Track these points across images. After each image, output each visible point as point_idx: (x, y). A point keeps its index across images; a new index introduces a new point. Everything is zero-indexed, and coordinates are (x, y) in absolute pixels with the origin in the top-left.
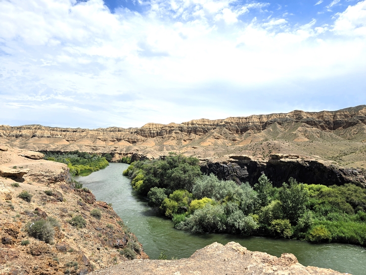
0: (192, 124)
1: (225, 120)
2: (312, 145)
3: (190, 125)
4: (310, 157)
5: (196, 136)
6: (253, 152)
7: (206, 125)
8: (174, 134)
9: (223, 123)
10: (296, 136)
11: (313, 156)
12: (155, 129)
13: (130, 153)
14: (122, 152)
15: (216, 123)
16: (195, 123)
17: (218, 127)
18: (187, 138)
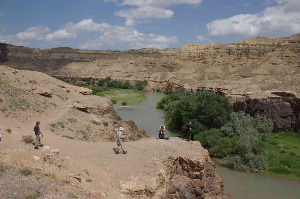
0: (244, 44)
1: (290, 39)
3: (241, 46)
5: (249, 60)
7: (263, 45)
8: (219, 59)
9: (287, 43)
12: (196, 51)
13: (166, 81)
14: (156, 80)
15: (276, 43)
16: (247, 42)
17: (278, 49)
18: (236, 62)
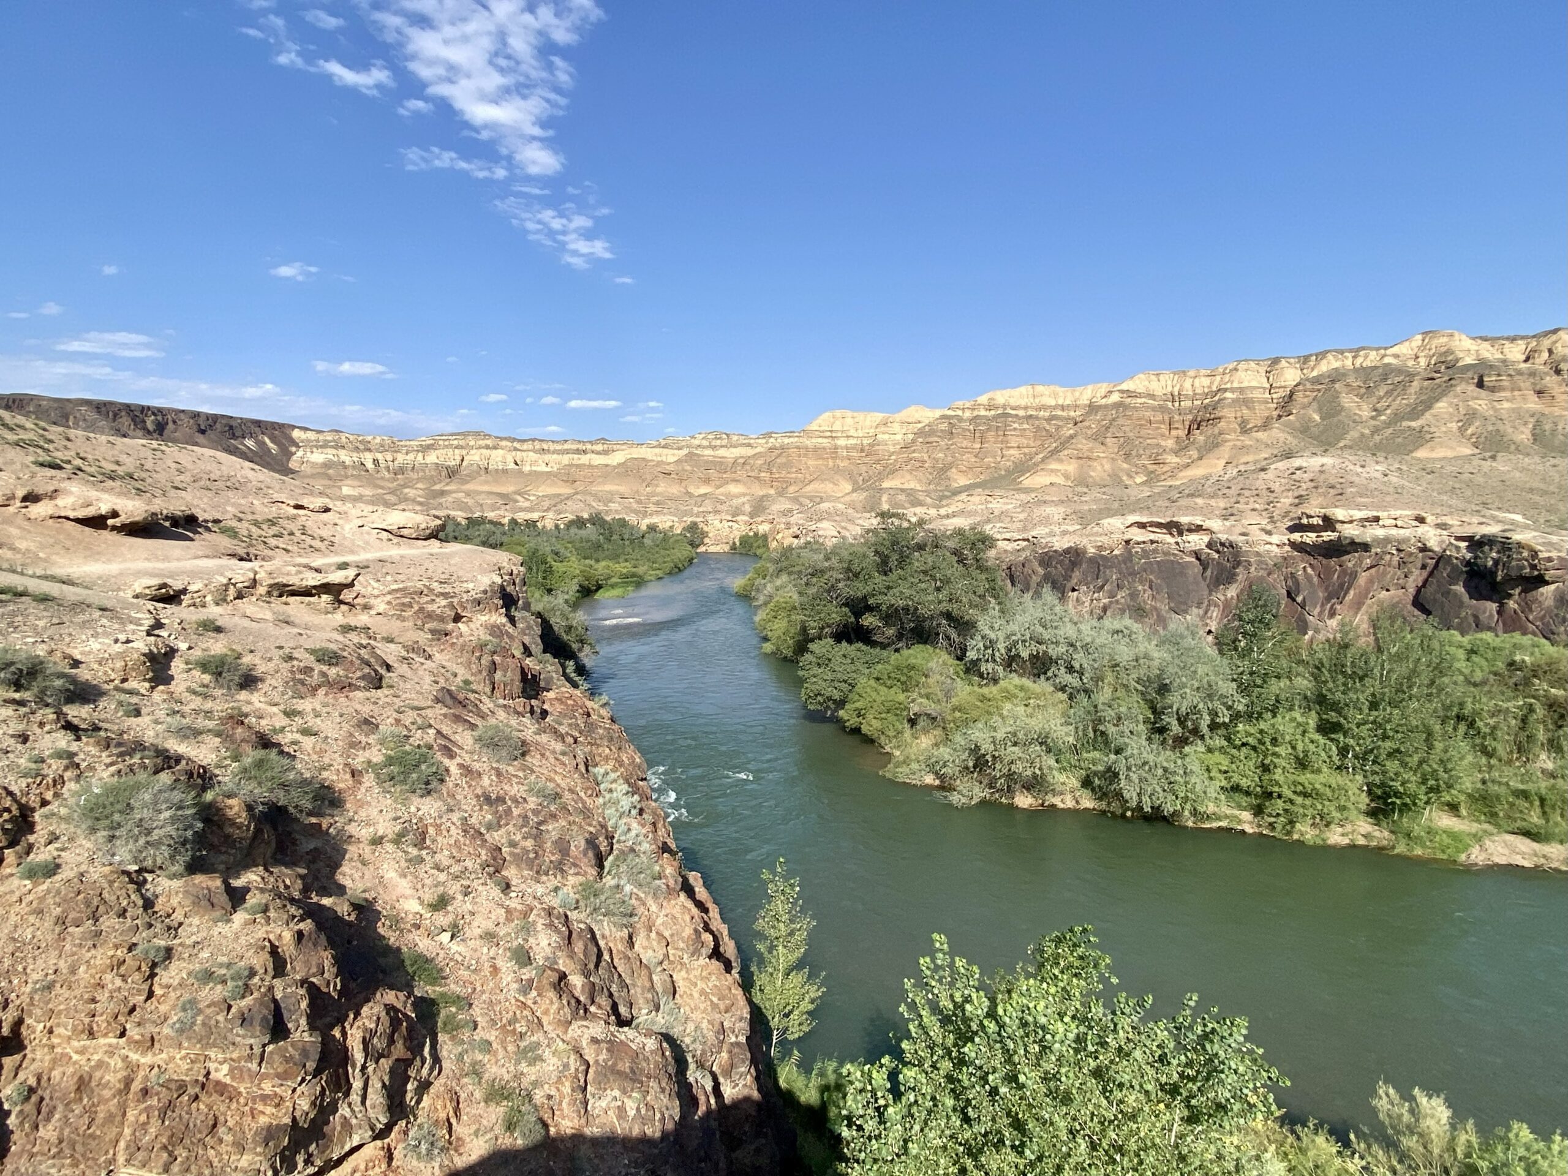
0: (991, 407)
2: (1492, 469)
4: (1475, 520)
6: (1222, 503)
7: (1046, 408)
8: (919, 449)
9: (1114, 397)
10: (1421, 438)
11: (1493, 518)
15: (1084, 399)
16: (1001, 401)
17: (1093, 416)
